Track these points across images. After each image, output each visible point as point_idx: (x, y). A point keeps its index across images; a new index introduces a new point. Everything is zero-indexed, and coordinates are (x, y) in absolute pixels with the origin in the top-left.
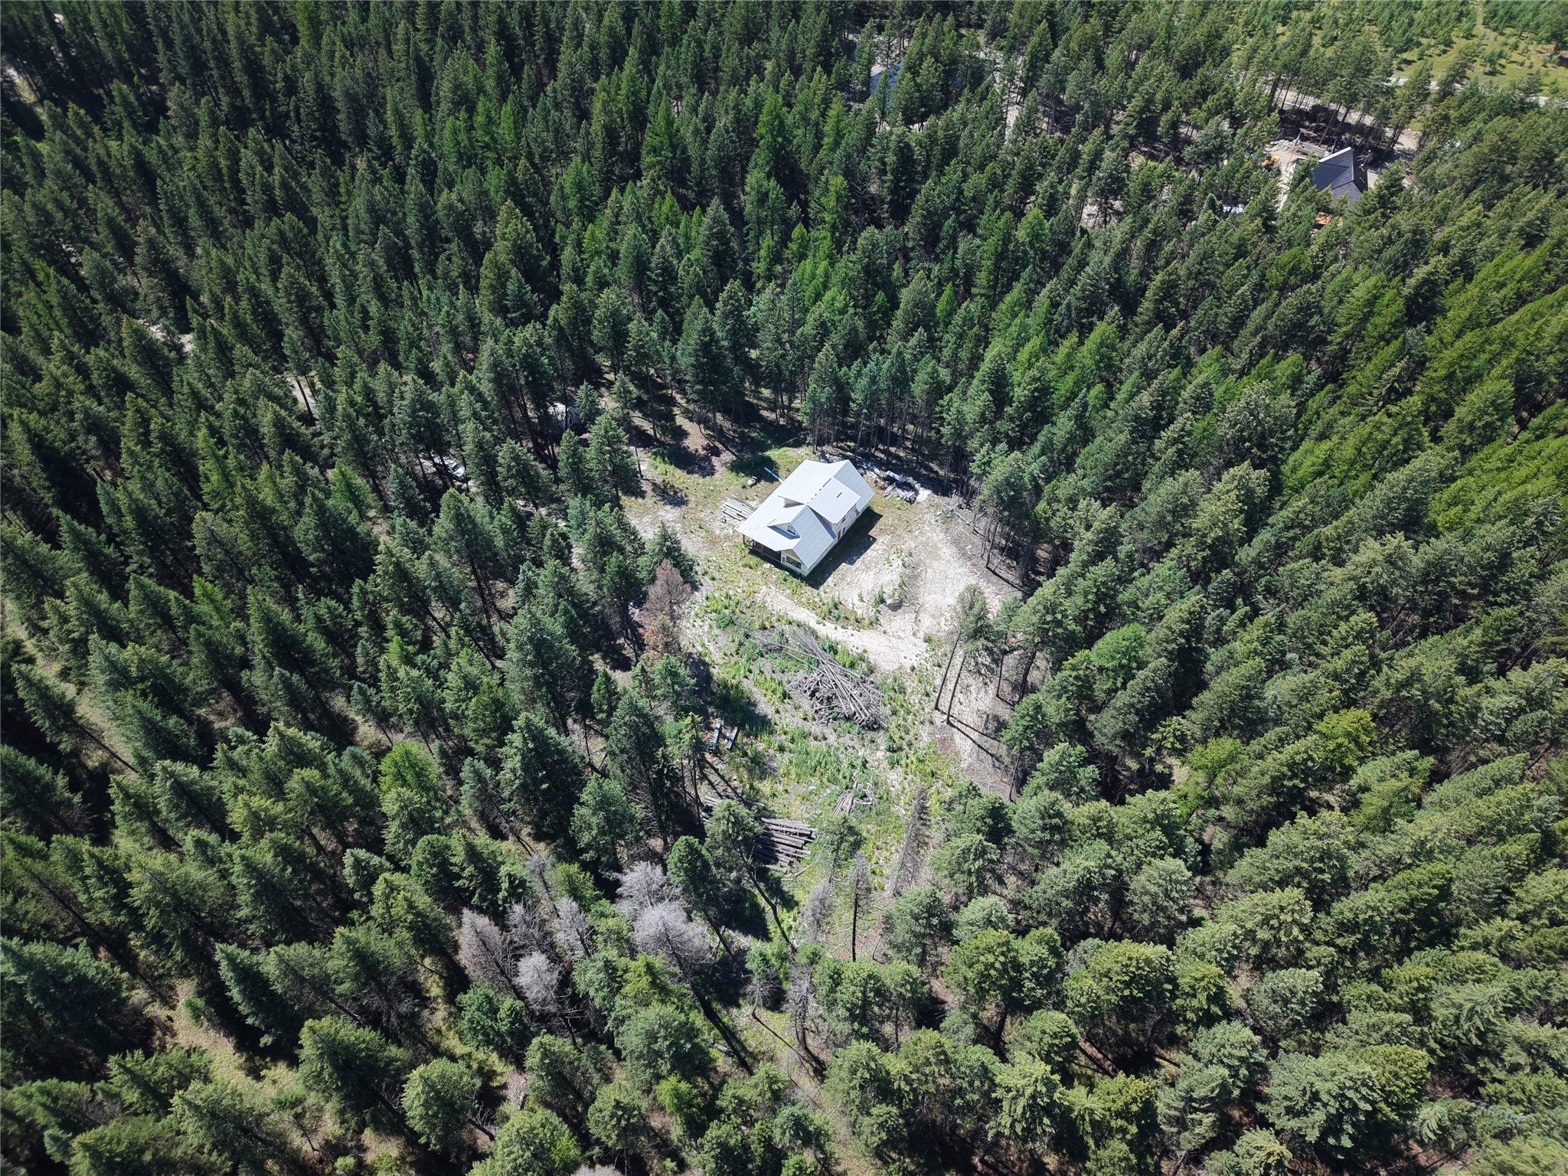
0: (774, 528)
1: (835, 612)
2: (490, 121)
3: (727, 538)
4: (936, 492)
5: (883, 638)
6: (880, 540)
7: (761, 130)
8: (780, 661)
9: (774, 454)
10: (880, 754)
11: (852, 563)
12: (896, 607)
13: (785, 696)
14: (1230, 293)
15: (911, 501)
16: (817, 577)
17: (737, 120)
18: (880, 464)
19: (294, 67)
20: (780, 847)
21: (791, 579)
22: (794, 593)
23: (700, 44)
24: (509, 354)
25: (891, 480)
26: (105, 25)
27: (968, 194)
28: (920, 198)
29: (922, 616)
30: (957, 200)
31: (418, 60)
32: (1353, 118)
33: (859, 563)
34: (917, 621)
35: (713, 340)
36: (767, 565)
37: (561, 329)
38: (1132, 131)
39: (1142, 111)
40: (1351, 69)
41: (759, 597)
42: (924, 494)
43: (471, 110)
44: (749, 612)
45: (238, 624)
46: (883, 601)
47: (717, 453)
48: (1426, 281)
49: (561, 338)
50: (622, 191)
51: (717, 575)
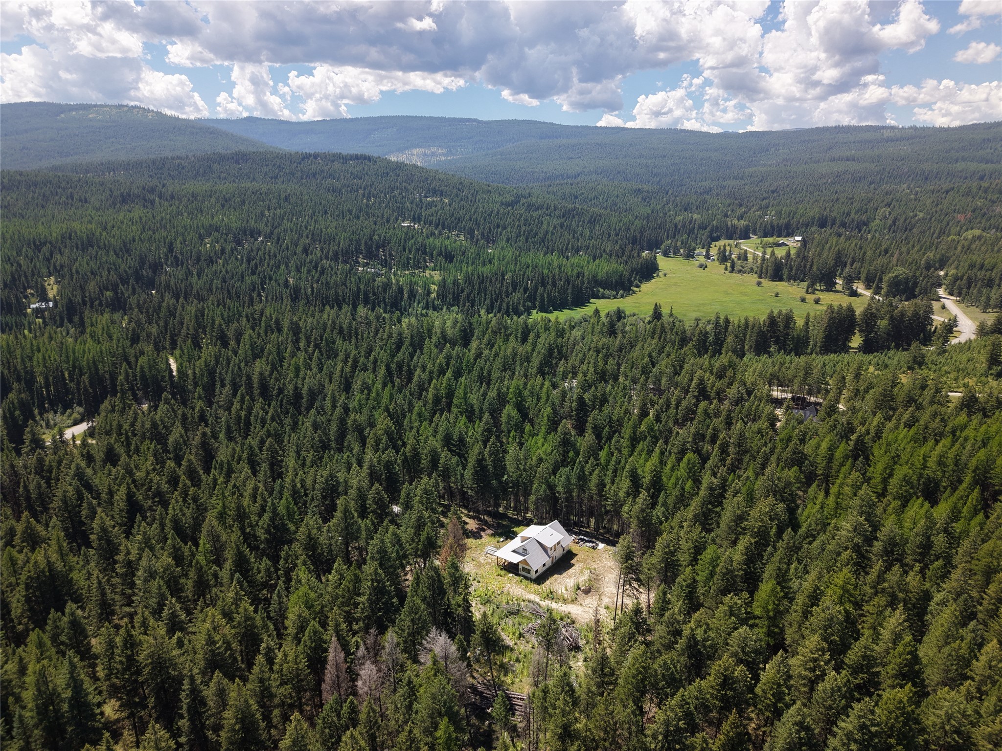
0: (514, 551)
1: (551, 595)
2: (378, 394)
3: (488, 564)
4: (608, 544)
5: (580, 608)
6: (577, 565)
7: (510, 396)
8: (517, 620)
9: (515, 529)
10: (580, 664)
11: (561, 574)
12: (587, 592)
13: (521, 636)
14: (758, 452)
15: (593, 548)
16: (540, 579)
17: (498, 395)
18: (576, 534)
19: (284, 384)
20: (517, 707)
21: (524, 581)
22: (526, 587)
23: (482, 369)
24: (379, 462)
25: (582, 540)
26: (195, 377)
27: (615, 418)
28: (590, 419)
29: (602, 597)
30: (610, 421)
31: (346, 378)
32: (813, 399)
33: (565, 574)
34: (600, 599)
35: (483, 459)
36: (511, 575)
37: (406, 457)
38: (696, 394)
39: (698, 385)
40: (803, 372)
41: (505, 590)
42: (601, 546)
43: (370, 391)
44: (500, 597)
45: (214, 567)
46: (579, 588)
47: (484, 530)
48: (858, 440)
49: (405, 460)
50: (441, 415)
51: (481, 580)
